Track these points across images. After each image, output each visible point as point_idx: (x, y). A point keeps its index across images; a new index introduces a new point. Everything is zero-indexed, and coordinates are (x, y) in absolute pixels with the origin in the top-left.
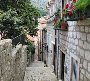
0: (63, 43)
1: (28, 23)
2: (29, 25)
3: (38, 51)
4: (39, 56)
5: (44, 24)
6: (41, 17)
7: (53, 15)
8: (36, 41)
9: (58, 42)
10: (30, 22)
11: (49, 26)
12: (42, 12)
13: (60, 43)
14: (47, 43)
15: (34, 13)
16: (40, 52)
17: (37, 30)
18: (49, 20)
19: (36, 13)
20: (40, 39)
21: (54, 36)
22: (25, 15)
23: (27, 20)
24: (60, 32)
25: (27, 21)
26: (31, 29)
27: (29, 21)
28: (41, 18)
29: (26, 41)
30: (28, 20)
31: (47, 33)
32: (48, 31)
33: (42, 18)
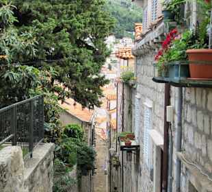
0: (199, 150)
1: (67, 56)
2: (71, 63)
3: (108, 159)
4: (110, 177)
5: (127, 59)
6: (121, 38)
7: (159, 22)
8: (102, 121)
9: (175, 140)
10: (74, 53)
11: (142, 69)
12: (125, 18)
13: (185, 146)
14: (136, 136)
15: (89, 20)
16: (115, 165)
17: (101, 82)
18: (142, 42)
19: (96, 16)
20: (114, 116)
21: (159, 111)
22: (52, 23)
23: (61, 44)
24: (187, 96)
25: (62, 48)
26: (77, 80)
27: (68, 47)
28: (121, 41)
29: (49, 126)
30: (64, 45)
31: (138, 96)
32: (138, 87)
33: (125, 39)
